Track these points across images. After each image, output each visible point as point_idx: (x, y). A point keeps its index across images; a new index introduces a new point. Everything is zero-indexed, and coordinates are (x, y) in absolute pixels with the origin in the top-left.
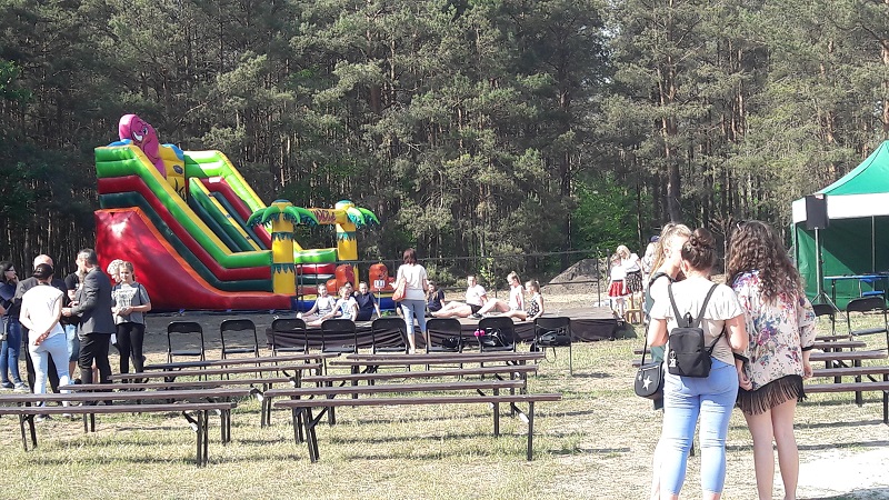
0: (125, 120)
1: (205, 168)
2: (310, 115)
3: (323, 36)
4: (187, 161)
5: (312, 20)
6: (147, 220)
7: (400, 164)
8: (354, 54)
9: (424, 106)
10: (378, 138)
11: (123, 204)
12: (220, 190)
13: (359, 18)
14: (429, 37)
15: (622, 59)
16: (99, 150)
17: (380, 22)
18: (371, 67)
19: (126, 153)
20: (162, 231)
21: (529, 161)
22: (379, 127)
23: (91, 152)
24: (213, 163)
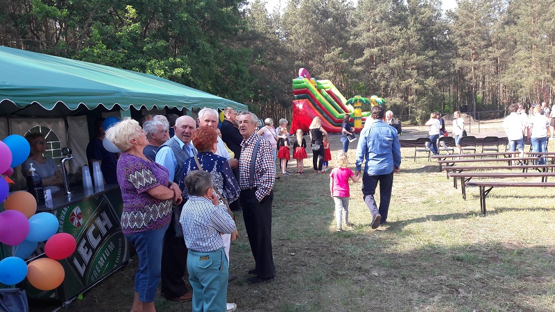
0: (301, 70)
1: (325, 86)
2: (354, 68)
3: (359, 41)
4: (318, 83)
5: (354, 35)
6: (310, 104)
7: (383, 83)
8: (370, 46)
9: (393, 63)
10: (376, 75)
11: (303, 98)
12: (330, 92)
13: (371, 34)
14: (394, 40)
16: (294, 80)
17: (378, 35)
18: (376, 50)
19: (302, 80)
20: (315, 107)
22: (377, 71)
23: (291, 82)
24: (327, 84)
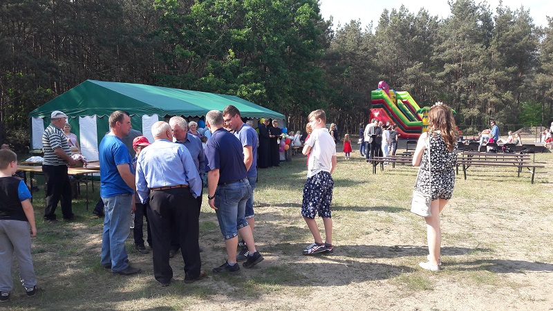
0: (380, 83)
1: (402, 97)
2: (435, 80)
3: (441, 56)
4: (397, 95)
5: (437, 51)
6: (385, 112)
7: (463, 95)
8: (450, 61)
9: (472, 78)
10: (456, 87)
11: (378, 107)
12: (407, 103)
13: (453, 50)
14: (476, 56)
15: (544, 62)
16: (373, 91)
17: (460, 52)
18: (456, 65)
19: (380, 93)
20: (389, 115)
21: (508, 95)
22: (457, 84)
23: (370, 93)
24: (405, 95)
